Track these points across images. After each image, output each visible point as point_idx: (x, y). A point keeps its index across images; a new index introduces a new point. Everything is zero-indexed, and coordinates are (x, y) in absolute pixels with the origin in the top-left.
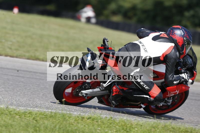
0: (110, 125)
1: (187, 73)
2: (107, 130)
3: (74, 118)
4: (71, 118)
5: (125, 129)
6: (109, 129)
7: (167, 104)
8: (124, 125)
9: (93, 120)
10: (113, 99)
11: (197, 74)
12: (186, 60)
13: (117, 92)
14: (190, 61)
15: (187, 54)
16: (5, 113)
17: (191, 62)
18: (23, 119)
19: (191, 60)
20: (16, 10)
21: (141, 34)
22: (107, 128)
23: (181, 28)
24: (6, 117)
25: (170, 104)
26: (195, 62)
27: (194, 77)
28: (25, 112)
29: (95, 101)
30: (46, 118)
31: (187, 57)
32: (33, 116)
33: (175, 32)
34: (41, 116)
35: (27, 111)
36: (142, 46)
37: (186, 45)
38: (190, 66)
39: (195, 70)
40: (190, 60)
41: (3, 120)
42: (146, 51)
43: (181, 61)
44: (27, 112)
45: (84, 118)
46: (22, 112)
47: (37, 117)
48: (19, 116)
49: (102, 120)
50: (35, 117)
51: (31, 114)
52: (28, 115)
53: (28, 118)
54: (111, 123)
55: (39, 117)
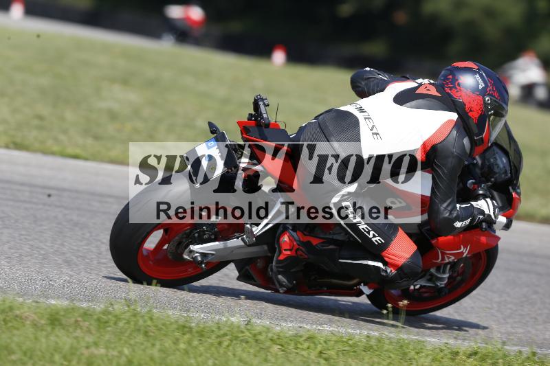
1: (492, 198)
3: (431, 352)
4: (422, 352)
7: (435, 284)
9: (483, 359)
10: (281, 269)
11: (520, 201)
12: (492, 160)
13: (291, 250)
14: (502, 161)
15: (492, 144)
16: (242, 338)
17: (504, 167)
18: (291, 356)
19: (505, 160)
20: (279, 57)
21: (363, 83)
23: (476, 67)
24: (246, 348)
25: (443, 286)
26: (516, 165)
27: (511, 210)
28: (296, 336)
29: (489, 306)
30: (355, 352)
31: (494, 151)
32: (319, 348)
33: (460, 82)
34: (340, 347)
35: (302, 332)
36: (365, 118)
37: (492, 117)
38: (503, 176)
39: (515, 190)
41: (237, 359)
42: (377, 134)
43: (475, 162)
44: (301, 337)
45: (457, 353)
46: (287, 335)
47: (329, 350)
48: (282, 345)
49: (508, 359)
50: (325, 350)
51: (314, 343)
52: (306, 345)
53: (304, 353)
55: (333, 349)
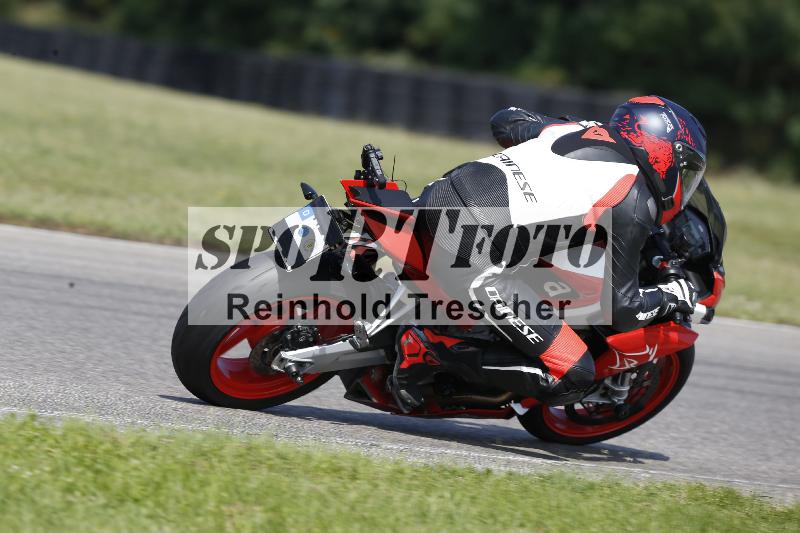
0: (27, 445)
2: (16, 467)
5: (88, 462)
6: (23, 461)
7: (611, 400)
8: (86, 446)
10: (405, 382)
11: (724, 282)
12: (684, 229)
13: (417, 355)
15: (685, 208)
17: (702, 238)
19: (702, 230)
21: (508, 128)
22: (16, 457)
23: (663, 103)
25: (622, 402)
26: (718, 235)
27: (712, 296)
31: (687, 216)
33: (641, 123)
36: (514, 173)
37: (685, 171)
38: (700, 250)
39: (716, 268)
40: (699, 230)
42: (530, 194)
43: (662, 231)
54: (30, 440)
